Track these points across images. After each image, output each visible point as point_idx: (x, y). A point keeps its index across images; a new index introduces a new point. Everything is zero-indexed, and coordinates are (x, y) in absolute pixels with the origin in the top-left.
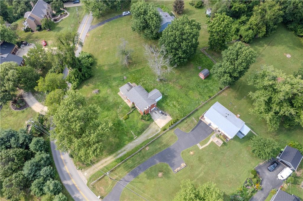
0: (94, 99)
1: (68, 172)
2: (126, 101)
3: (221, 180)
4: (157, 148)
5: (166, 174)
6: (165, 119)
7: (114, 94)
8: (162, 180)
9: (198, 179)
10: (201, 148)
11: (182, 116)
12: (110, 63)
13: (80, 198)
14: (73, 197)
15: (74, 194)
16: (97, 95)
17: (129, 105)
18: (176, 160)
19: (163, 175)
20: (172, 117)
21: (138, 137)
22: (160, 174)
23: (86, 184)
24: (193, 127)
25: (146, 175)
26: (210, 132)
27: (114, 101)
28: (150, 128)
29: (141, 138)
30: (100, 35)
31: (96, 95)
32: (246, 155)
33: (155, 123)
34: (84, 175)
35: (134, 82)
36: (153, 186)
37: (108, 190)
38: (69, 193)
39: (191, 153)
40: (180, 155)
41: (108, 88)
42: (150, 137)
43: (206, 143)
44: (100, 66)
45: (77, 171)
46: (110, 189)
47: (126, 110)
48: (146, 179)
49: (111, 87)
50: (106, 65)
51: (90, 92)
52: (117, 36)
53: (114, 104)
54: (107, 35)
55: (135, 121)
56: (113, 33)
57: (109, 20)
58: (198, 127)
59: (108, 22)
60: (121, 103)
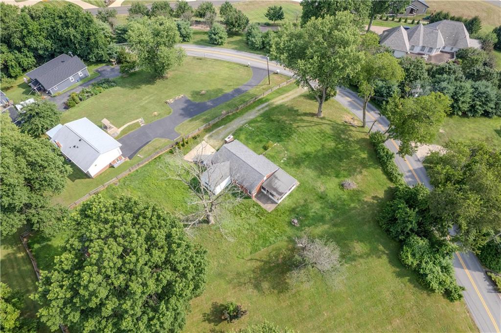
0: (346, 172)
3: (121, 96)
4: (209, 114)
5: (196, 93)
7: (306, 182)
8: (201, 89)
9: (152, 93)
10: (139, 120)
11: (162, 157)
12: (353, 263)
16: (342, 178)
18: (182, 106)
19: (199, 92)
20: (183, 159)
21: (242, 126)
22: (203, 92)
25: (224, 91)
29: (237, 125)
33: (214, 148)
35: (270, 213)
36: (213, 84)
39: (156, 113)
40: (174, 110)
41: (326, 195)
43: (129, 126)
49: (321, 198)
50: (361, 257)
51: (361, 184)
53: (299, 165)
55: (250, 143)
58: (137, 148)
60: (286, 165)
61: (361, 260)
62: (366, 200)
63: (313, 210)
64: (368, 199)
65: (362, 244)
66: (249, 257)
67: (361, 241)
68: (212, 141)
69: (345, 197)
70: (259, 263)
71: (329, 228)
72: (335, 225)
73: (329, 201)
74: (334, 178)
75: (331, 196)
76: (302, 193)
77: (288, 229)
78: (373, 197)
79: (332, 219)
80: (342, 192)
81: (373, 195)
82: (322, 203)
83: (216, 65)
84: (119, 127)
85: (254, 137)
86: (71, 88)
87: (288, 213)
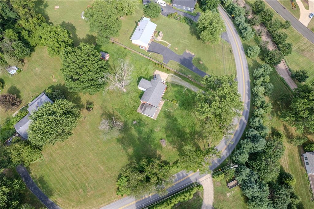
0: (171, 140)
1: (238, 124)
2: (160, 108)
3: (183, 31)
4: (185, 70)
6: (159, 75)
7: (158, 123)
8: (203, 60)
9: (191, 42)
10: (170, 45)
11: (151, 62)
12: (122, 149)
14: (249, 110)
15: (247, 111)
16: (166, 139)
17: (163, 103)
18: (187, 57)
19: (200, 61)
20: (155, 70)
21: (184, 87)
22: (201, 62)
24: (156, 54)
25: (207, 71)
26: (154, 43)
27: (165, 119)
28: (173, 82)
29: (184, 85)
30: (81, 190)
31: (167, 140)
33: (167, 80)
35: (136, 111)
36: (210, 64)
38: (249, 114)
39: (177, 49)
40: (182, 55)
41: (154, 133)
42: (180, 78)
44: (130, 158)
47: (168, 104)
48: (209, 70)
49: (152, 131)
50: (126, 152)
51: (166, 149)
52: (77, 165)
53: (167, 118)
54: (76, 180)
55: (174, 93)
56: (73, 173)
57: (43, 199)
58: (154, 51)
59: (47, 198)
60: (164, 112)
61: (125, 152)
62: (158, 152)
63: (143, 129)
66: (114, 109)
67: (134, 151)
68: (170, 78)
69: (156, 142)
70: (112, 113)
71: (136, 137)
72: (139, 139)
73: (151, 135)
74: (166, 135)
75: (154, 135)
76: (151, 122)
77: (131, 120)
78: (160, 155)
79: (141, 137)
80: (158, 139)
81: (161, 155)
82: (148, 132)
83: (229, 61)
84: (162, 39)
85: (178, 94)
86: (181, 11)
87: (138, 118)
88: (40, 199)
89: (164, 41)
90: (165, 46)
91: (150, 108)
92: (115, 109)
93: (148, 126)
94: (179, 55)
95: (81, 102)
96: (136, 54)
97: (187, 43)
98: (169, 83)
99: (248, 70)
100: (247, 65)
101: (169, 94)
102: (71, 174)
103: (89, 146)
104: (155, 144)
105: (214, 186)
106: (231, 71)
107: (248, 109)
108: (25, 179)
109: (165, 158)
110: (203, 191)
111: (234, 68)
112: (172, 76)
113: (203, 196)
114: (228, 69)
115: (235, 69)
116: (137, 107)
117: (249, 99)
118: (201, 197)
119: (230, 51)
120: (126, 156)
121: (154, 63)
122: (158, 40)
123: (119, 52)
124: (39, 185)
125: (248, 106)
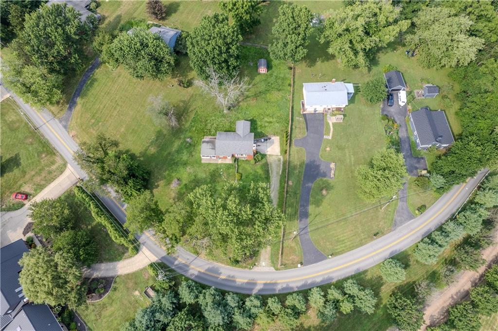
0: (182, 192)
1: (246, 281)
2: (220, 161)
3: (369, 148)
4: (297, 174)
5: (328, 187)
6: (273, 143)
7: (199, 167)
8: (330, 194)
9: (354, 165)
10: (330, 137)
11: (286, 125)
12: (151, 141)
13: (284, 286)
14: (277, 292)
15: (275, 290)
16: (182, 186)
17: (228, 163)
18: (322, 168)
19: (326, 190)
20: (278, 136)
21: (270, 183)
22: (324, 192)
23: (274, 270)
24: (304, 126)
25: (314, 206)
26: (322, 116)
27: (208, 174)
28: (271, 165)
29: (273, 181)
30: (93, 121)
31: (180, 187)
32: (367, 109)
33: (269, 155)
34: (264, 266)
35: (204, 136)
36: (329, 207)
37: (298, 252)
39: (328, 149)
40: (321, 161)
41: (184, 168)
42: (281, 172)
43: (330, 130)
44: (143, 154)
45: (253, 270)
46: (299, 249)
47: (231, 170)
48: (317, 208)
49: (186, 164)
50: (149, 146)
51: (169, 191)
52: (118, 104)
53: (211, 176)
54: (101, 112)
55: (251, 171)
56: (107, 105)
57: (77, 93)
58: (308, 122)
59: (79, 95)
60: (217, 169)
61: (148, 145)
62: (162, 182)
63: (185, 153)
64: (162, 183)
65: (152, 153)
67: (153, 155)
69: (173, 175)
70: (190, 110)
71: (171, 150)
72: (169, 153)
73: (180, 165)
74: (186, 183)
75: (181, 169)
76: (197, 159)
77: (190, 134)
78: (159, 186)
79: (173, 156)
80: (177, 176)
81: (159, 188)
82: (183, 160)
83: (353, 236)
84: (334, 124)
85: (253, 177)
86: (409, 131)
87: (196, 142)
88: (76, 91)
89: (331, 128)
90: (324, 133)
91: (211, 147)
92: (197, 111)
93: (191, 157)
94: (320, 157)
95: (190, 72)
96: (289, 101)
97: (348, 161)
98: (266, 160)
99: (353, 273)
100: (364, 269)
101: (248, 165)
102: (107, 103)
103: (142, 106)
104: (170, 175)
105: (142, 270)
106: (337, 246)
107: (279, 290)
108: (91, 68)
109: (157, 193)
110: (131, 257)
111: (344, 248)
112: (279, 160)
113: (125, 258)
114: (337, 238)
115: (343, 250)
116: (210, 135)
117: (297, 287)
118: (124, 257)
119: (378, 233)
120: (144, 149)
121: (286, 129)
122: (328, 119)
123: (280, 81)
124: (89, 82)
125: (283, 289)
